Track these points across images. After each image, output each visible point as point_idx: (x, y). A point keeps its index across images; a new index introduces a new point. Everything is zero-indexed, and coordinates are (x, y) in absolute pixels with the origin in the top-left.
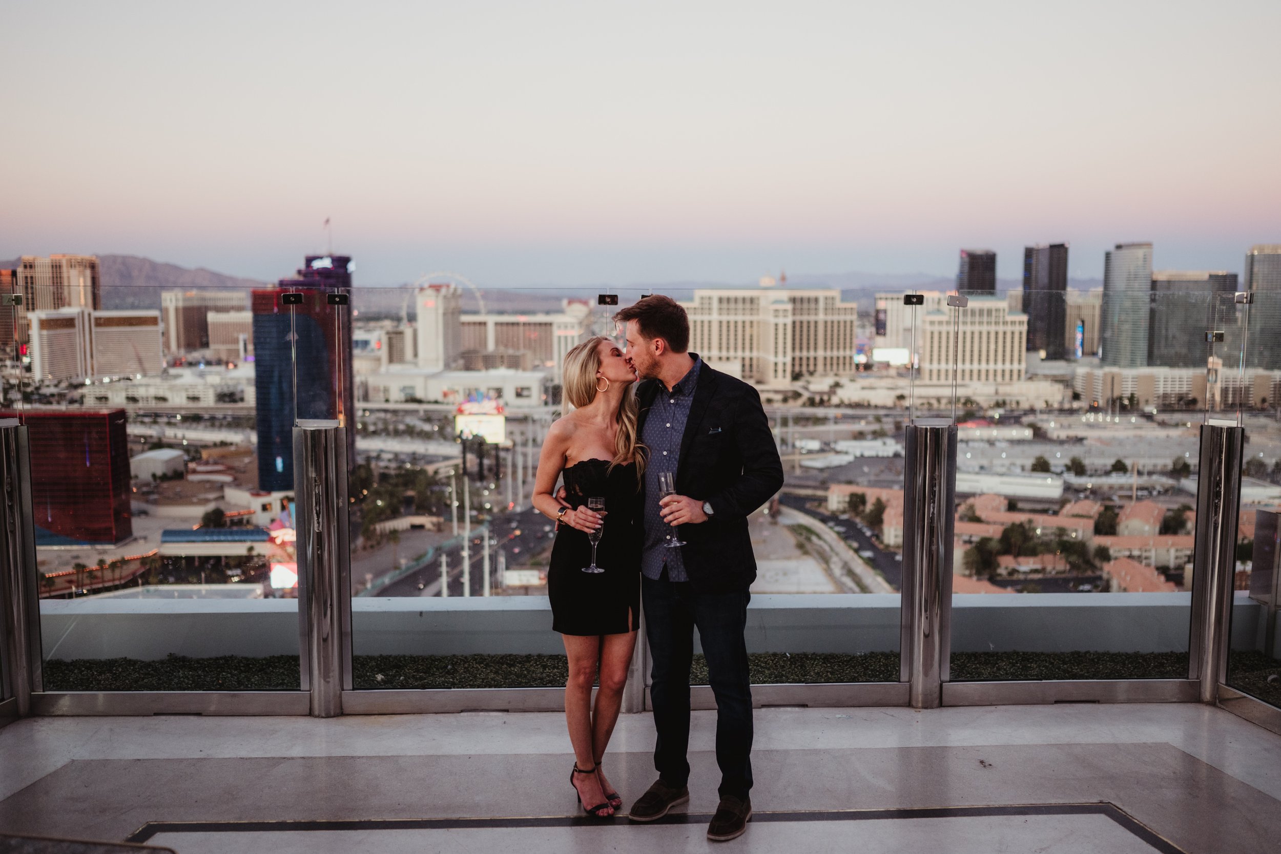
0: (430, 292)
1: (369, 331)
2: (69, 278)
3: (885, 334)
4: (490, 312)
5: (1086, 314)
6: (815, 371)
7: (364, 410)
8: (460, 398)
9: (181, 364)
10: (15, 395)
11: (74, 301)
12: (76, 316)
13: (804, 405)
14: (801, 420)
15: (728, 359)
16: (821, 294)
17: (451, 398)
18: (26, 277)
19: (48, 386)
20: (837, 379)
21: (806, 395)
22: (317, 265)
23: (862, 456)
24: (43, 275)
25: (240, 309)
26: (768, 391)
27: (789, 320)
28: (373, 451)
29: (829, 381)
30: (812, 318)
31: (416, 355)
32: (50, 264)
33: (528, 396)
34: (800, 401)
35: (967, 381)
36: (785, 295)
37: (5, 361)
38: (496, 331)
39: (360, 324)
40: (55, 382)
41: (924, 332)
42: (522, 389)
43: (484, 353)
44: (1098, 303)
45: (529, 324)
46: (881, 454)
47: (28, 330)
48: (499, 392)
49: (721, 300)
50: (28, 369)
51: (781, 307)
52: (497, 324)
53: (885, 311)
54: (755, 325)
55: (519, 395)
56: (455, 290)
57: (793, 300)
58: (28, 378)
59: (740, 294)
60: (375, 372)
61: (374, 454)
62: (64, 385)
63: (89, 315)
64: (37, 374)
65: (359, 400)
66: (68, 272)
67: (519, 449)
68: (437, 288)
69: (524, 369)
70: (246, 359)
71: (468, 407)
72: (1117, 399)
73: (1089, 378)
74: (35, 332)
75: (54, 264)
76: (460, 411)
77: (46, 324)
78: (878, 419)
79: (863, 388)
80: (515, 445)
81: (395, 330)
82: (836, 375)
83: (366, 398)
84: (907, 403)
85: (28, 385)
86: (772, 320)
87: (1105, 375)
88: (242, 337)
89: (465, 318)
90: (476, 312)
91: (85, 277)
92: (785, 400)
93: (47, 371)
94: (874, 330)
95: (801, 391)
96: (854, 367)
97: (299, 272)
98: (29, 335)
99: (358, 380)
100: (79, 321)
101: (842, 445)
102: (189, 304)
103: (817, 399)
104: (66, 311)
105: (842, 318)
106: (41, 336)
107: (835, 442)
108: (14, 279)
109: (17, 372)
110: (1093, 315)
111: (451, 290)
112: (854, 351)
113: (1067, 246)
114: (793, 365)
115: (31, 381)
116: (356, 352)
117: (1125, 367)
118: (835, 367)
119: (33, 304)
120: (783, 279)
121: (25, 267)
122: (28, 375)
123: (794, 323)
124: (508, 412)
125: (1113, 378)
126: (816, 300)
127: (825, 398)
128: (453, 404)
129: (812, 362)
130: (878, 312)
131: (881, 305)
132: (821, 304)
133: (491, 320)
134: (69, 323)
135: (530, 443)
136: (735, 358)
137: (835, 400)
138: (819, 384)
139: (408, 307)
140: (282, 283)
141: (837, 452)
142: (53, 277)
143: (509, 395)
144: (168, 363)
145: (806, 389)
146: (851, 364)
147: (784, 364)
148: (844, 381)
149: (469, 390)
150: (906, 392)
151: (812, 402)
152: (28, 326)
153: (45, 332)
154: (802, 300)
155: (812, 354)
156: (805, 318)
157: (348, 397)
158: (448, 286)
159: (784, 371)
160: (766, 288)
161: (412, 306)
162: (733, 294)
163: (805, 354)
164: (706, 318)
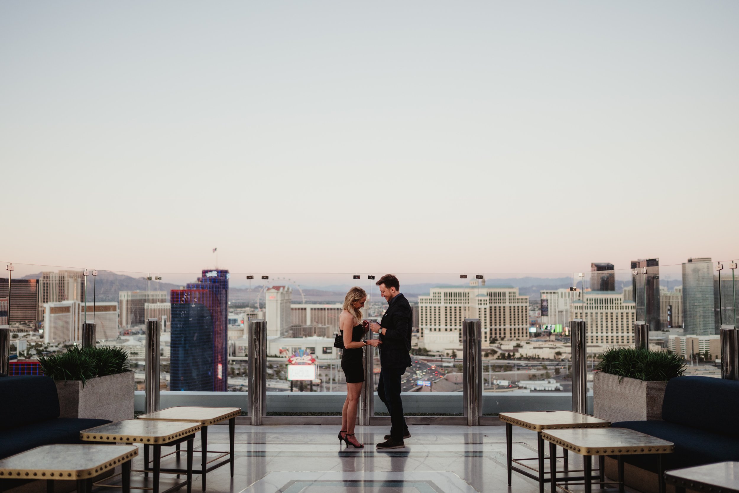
0: (274, 290)
1: (237, 314)
2: (68, 283)
3: (547, 315)
4: (306, 303)
5: (673, 302)
6: (505, 337)
7: (233, 361)
8: (290, 354)
9: (128, 334)
10: (33, 352)
11: (70, 298)
12: (71, 305)
13: (498, 359)
14: (496, 368)
15: (451, 330)
16: (507, 291)
17: (284, 354)
18: (44, 283)
19: (52, 346)
20: (518, 342)
21: (500, 352)
22: (209, 275)
23: (535, 389)
24: (53, 282)
25: (163, 301)
27: (488, 306)
28: (237, 385)
29: (514, 343)
30: (502, 305)
32: (58, 275)
33: (331, 353)
34: (496, 356)
35: (599, 344)
36: (484, 291)
37: (29, 332)
38: (311, 314)
39: (231, 310)
40: (56, 344)
41: (571, 313)
42: (327, 348)
43: (305, 327)
44: (680, 295)
45: (331, 309)
46: (547, 389)
47: (43, 313)
48: (313, 350)
49: (446, 294)
50: (42, 337)
51: (483, 298)
52: (312, 309)
53: (547, 300)
54: (467, 309)
55: (325, 352)
56: (288, 289)
57: (490, 295)
58: (41, 342)
59: (457, 291)
60: (240, 337)
61: (238, 387)
62: (61, 346)
63: (79, 305)
64: (46, 340)
65: (230, 356)
66: (68, 280)
67: (324, 385)
68: (277, 288)
69: (328, 337)
70: (165, 331)
71: (294, 360)
72: (697, 354)
73: (677, 340)
74: (47, 315)
75: (60, 275)
76: (290, 362)
77: (53, 310)
78: (545, 367)
79: (534, 348)
80: (322, 382)
81: (252, 313)
82: (517, 340)
83: (234, 354)
84: (563, 357)
85: (41, 346)
86: (478, 307)
87: (687, 339)
88: (163, 317)
89: (293, 306)
90: (300, 303)
91: (77, 283)
92: (488, 355)
93: (52, 337)
94: (540, 312)
95: (496, 349)
96: (528, 334)
97: (198, 279)
98: (43, 317)
99: (230, 342)
100: (72, 309)
101: (522, 383)
102: (134, 298)
103: (506, 355)
104: (65, 303)
105: (520, 305)
106: (50, 317)
107: (518, 382)
108: (38, 284)
109: (34, 338)
110: (677, 303)
111: (286, 289)
112: (528, 325)
113: (657, 260)
114: (491, 334)
115: (42, 343)
116: (230, 326)
117: (700, 335)
118: (517, 335)
119: (47, 299)
121: (44, 277)
122: (41, 340)
123: (491, 307)
124: (318, 362)
125: (693, 341)
126: (504, 294)
127: (512, 354)
128: (285, 357)
129: (502, 332)
130: (542, 301)
131: (544, 297)
132: (507, 297)
133: (309, 307)
134: (67, 309)
135: (331, 381)
136: (456, 329)
137: (517, 355)
138: (508, 345)
139: (260, 299)
140: (188, 286)
141: (520, 388)
142: (59, 283)
143: (319, 352)
144: (120, 333)
145: (500, 348)
146: (526, 333)
148: (523, 343)
149: (295, 349)
150: (561, 350)
151: (503, 357)
152: (44, 311)
153: (53, 315)
154: (495, 294)
155: (502, 327)
156: (497, 305)
157: (224, 353)
158: (284, 287)
159: (486, 337)
160: (473, 287)
161: (263, 299)
162: (453, 291)
163: (498, 327)
164: (437, 305)
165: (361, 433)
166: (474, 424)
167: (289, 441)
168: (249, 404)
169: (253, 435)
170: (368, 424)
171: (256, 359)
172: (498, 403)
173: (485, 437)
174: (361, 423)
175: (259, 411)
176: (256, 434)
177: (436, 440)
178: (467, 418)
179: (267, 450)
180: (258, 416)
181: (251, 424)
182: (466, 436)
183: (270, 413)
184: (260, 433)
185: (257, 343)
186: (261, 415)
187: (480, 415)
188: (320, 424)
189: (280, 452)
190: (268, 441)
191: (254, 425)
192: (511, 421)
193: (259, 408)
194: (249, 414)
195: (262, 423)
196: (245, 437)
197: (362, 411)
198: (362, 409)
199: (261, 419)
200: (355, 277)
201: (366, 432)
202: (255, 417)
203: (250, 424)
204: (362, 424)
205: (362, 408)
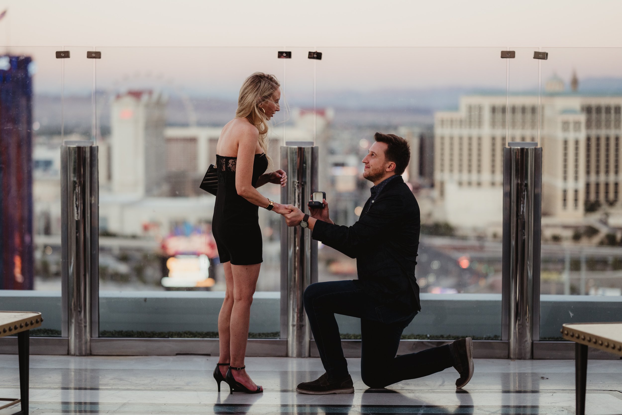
0: (129, 99)
1: (53, 147)
4: (201, 124)
6: (616, 200)
7: (45, 247)
8: (164, 232)
13: (602, 244)
14: (596, 263)
17: (152, 232)
21: (604, 230)
26: (555, 226)
27: (582, 136)
30: (612, 133)
31: (109, 177)
34: (596, 239)
36: (576, 103)
38: (209, 149)
39: (41, 139)
49: (494, 110)
51: (571, 118)
52: (210, 140)
56: (160, 97)
57: (588, 110)
59: (519, 101)
65: (38, 235)
68: (137, 95)
83: (47, 231)
86: (560, 135)
89: (171, 132)
90: (185, 125)
92: (577, 237)
95: (597, 225)
111: (155, 97)
114: (588, 192)
116: (37, 174)
120: (575, 82)
123: (588, 137)
126: (618, 109)
128: (155, 239)
129: (612, 189)
133: (203, 134)
139: (101, 118)
145: (605, 223)
147: (576, 192)
149: (175, 221)
151: (611, 241)
154: (599, 109)
155: (612, 178)
156: (603, 133)
157: (25, 226)
158: (150, 93)
159: (576, 200)
160: (552, 95)
161: (106, 117)
162: (509, 101)
163: (602, 178)
164: (475, 132)
165: (292, 372)
166: (520, 357)
167: (143, 384)
168: (63, 316)
169: (73, 373)
170: (307, 354)
171: (78, 222)
172: (571, 315)
173: (542, 381)
174: (292, 352)
175: (85, 326)
176: (79, 371)
177: (440, 385)
178: (508, 344)
179: (100, 401)
180: (83, 337)
181: (68, 354)
182: (505, 377)
183: (108, 332)
184: (86, 370)
185: (78, 190)
186: (88, 335)
187: (534, 339)
188: (209, 355)
189: (124, 404)
190: (102, 385)
191: (74, 355)
192: (584, 339)
193: (85, 322)
194: (64, 334)
195: (91, 351)
196: (57, 378)
197: (295, 328)
198: (293, 326)
199: (88, 344)
200: (281, 54)
201: (303, 370)
202: (77, 341)
203: (66, 353)
204: (295, 355)
205: (295, 323)
